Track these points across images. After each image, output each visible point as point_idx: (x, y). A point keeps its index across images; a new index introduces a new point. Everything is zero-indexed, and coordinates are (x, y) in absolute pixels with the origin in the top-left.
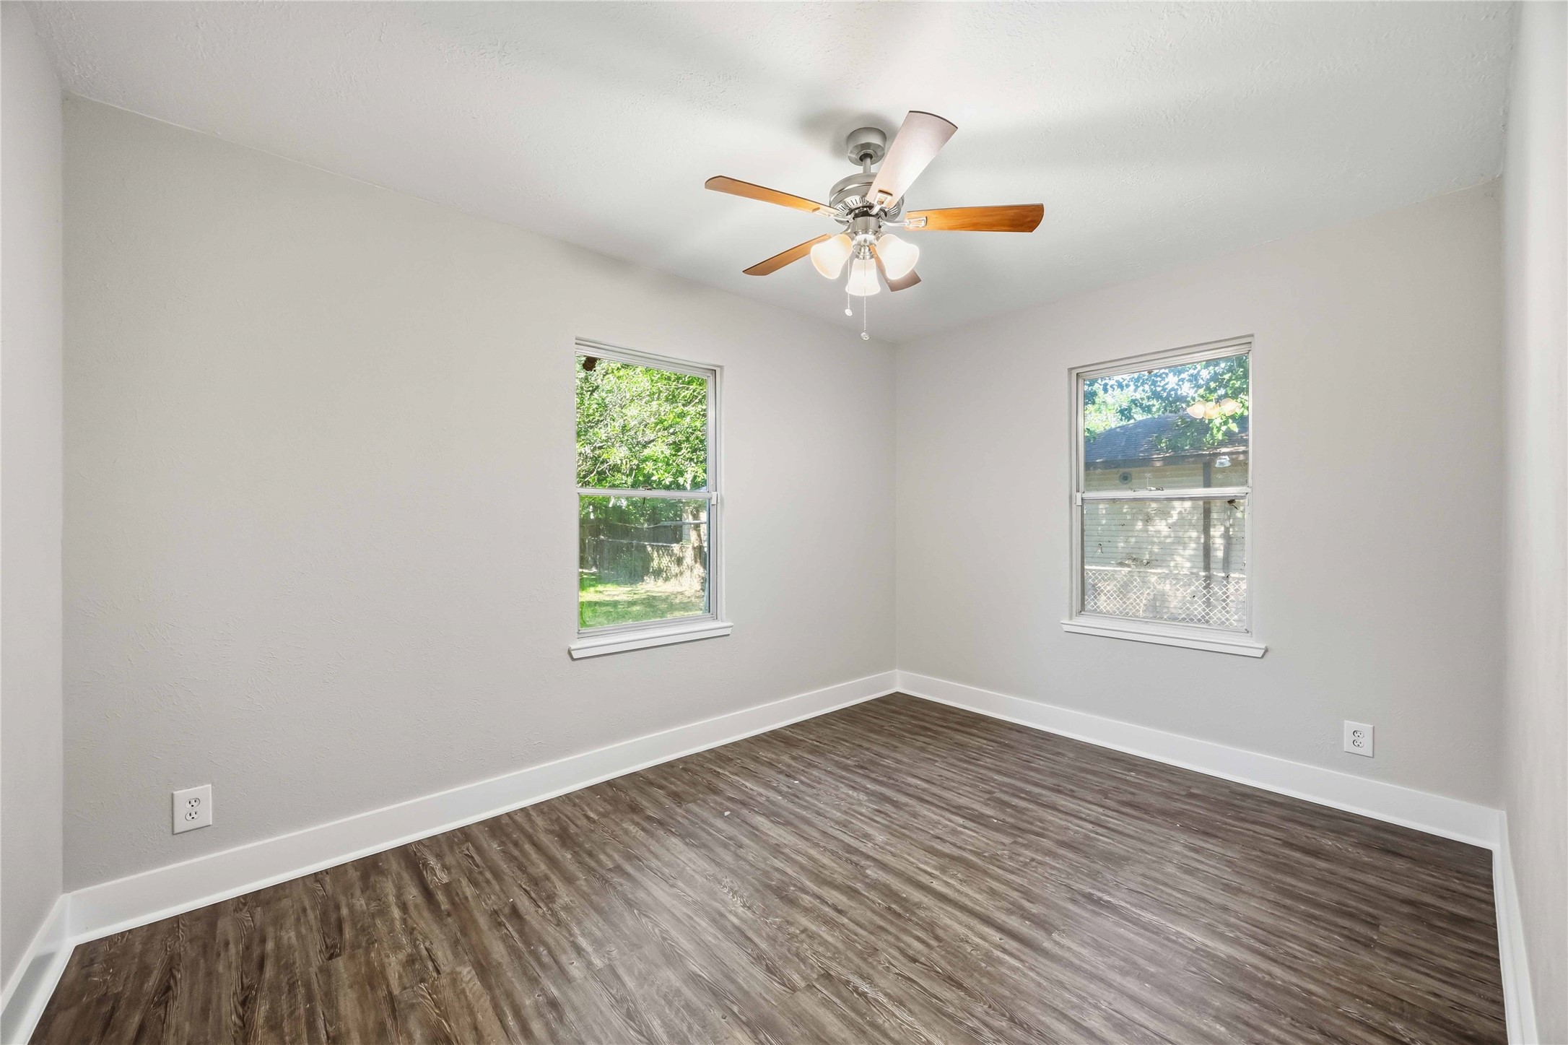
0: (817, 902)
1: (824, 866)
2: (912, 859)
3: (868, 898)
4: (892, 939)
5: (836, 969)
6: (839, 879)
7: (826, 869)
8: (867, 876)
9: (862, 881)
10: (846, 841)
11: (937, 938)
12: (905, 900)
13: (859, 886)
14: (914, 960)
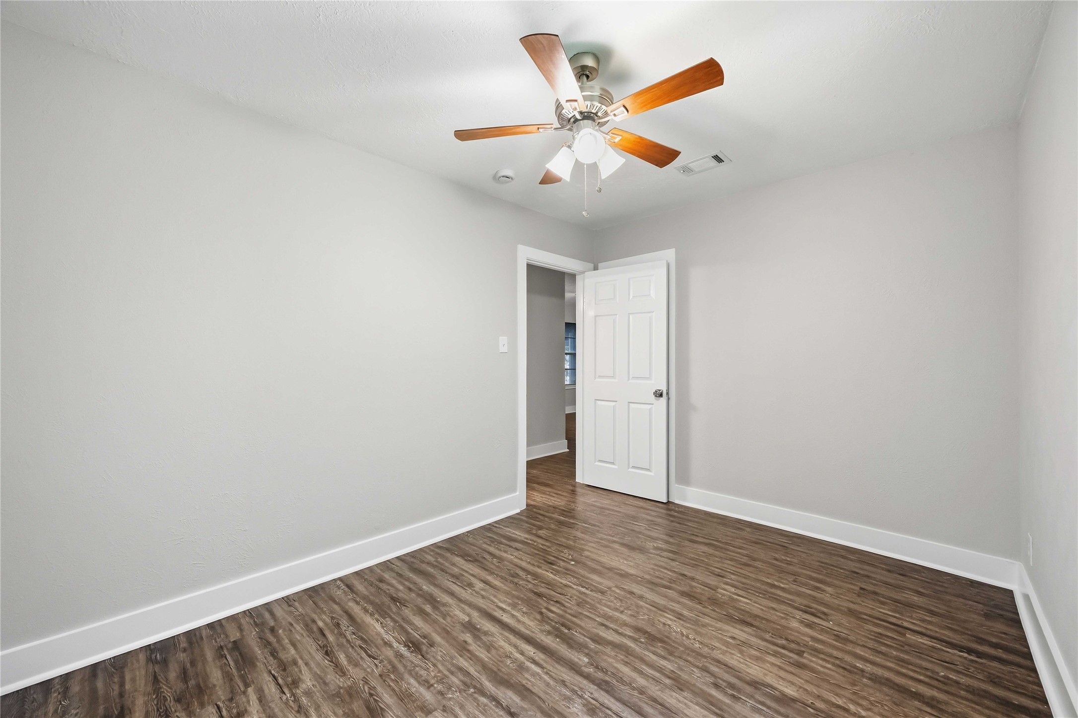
0: (621, 630)
1: (626, 664)
2: (546, 677)
3: (585, 636)
4: (569, 611)
5: (599, 596)
6: (608, 650)
7: (622, 660)
8: (587, 655)
9: (591, 650)
10: (612, 700)
11: (541, 613)
12: (557, 636)
13: (592, 645)
14: (557, 602)
